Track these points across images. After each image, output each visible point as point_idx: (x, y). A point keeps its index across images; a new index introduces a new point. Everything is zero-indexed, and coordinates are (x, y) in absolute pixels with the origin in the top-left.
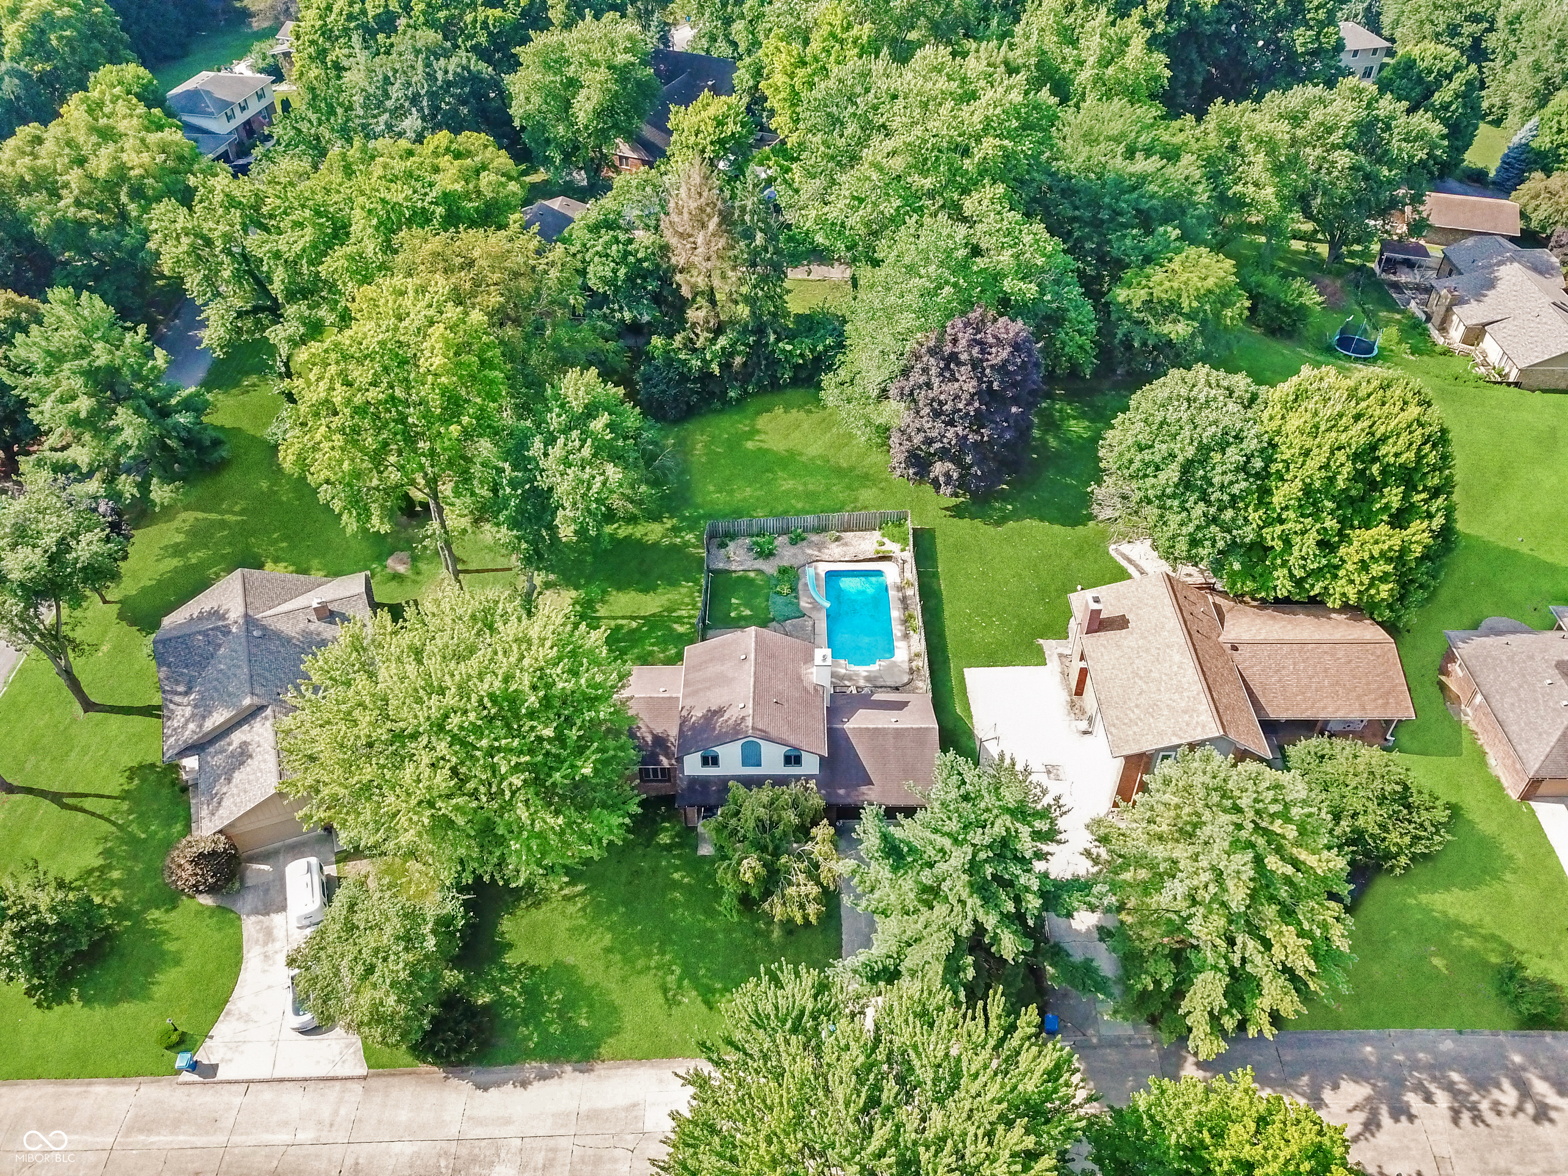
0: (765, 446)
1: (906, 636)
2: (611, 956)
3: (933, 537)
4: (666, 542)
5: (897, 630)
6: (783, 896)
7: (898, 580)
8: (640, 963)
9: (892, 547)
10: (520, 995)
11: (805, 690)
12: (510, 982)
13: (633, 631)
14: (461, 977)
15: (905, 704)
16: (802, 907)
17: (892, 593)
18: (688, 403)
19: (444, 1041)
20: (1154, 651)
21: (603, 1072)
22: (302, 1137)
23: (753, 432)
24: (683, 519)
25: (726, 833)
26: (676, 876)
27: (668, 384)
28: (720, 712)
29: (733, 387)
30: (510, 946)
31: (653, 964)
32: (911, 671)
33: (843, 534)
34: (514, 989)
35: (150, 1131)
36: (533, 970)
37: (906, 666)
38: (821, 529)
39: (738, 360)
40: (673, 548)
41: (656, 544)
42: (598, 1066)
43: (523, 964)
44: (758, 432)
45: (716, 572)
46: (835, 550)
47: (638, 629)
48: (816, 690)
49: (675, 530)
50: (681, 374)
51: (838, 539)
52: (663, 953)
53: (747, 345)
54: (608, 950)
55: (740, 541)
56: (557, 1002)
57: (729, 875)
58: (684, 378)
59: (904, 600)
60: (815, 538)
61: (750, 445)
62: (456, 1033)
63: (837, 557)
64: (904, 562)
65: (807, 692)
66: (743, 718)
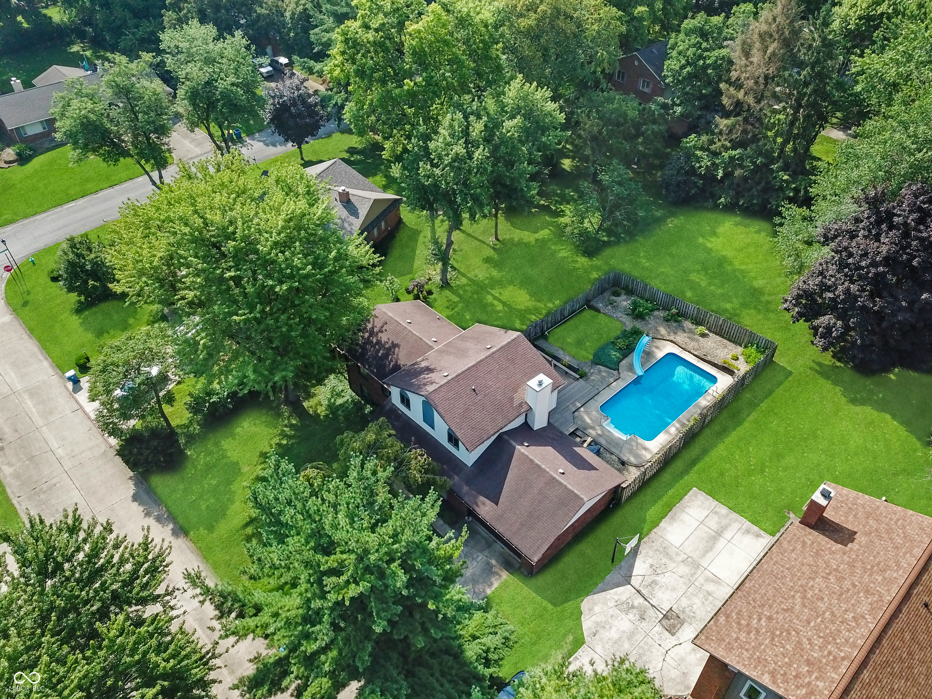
9: (742, 367)
11: (512, 399)
15: (591, 468)
18: (687, 193)
20: (847, 584)
28: (430, 371)
33: (712, 335)
45: (591, 308)
48: (520, 405)
51: (704, 335)
53: (754, 163)
60: (688, 324)
63: (689, 347)
65: (511, 402)
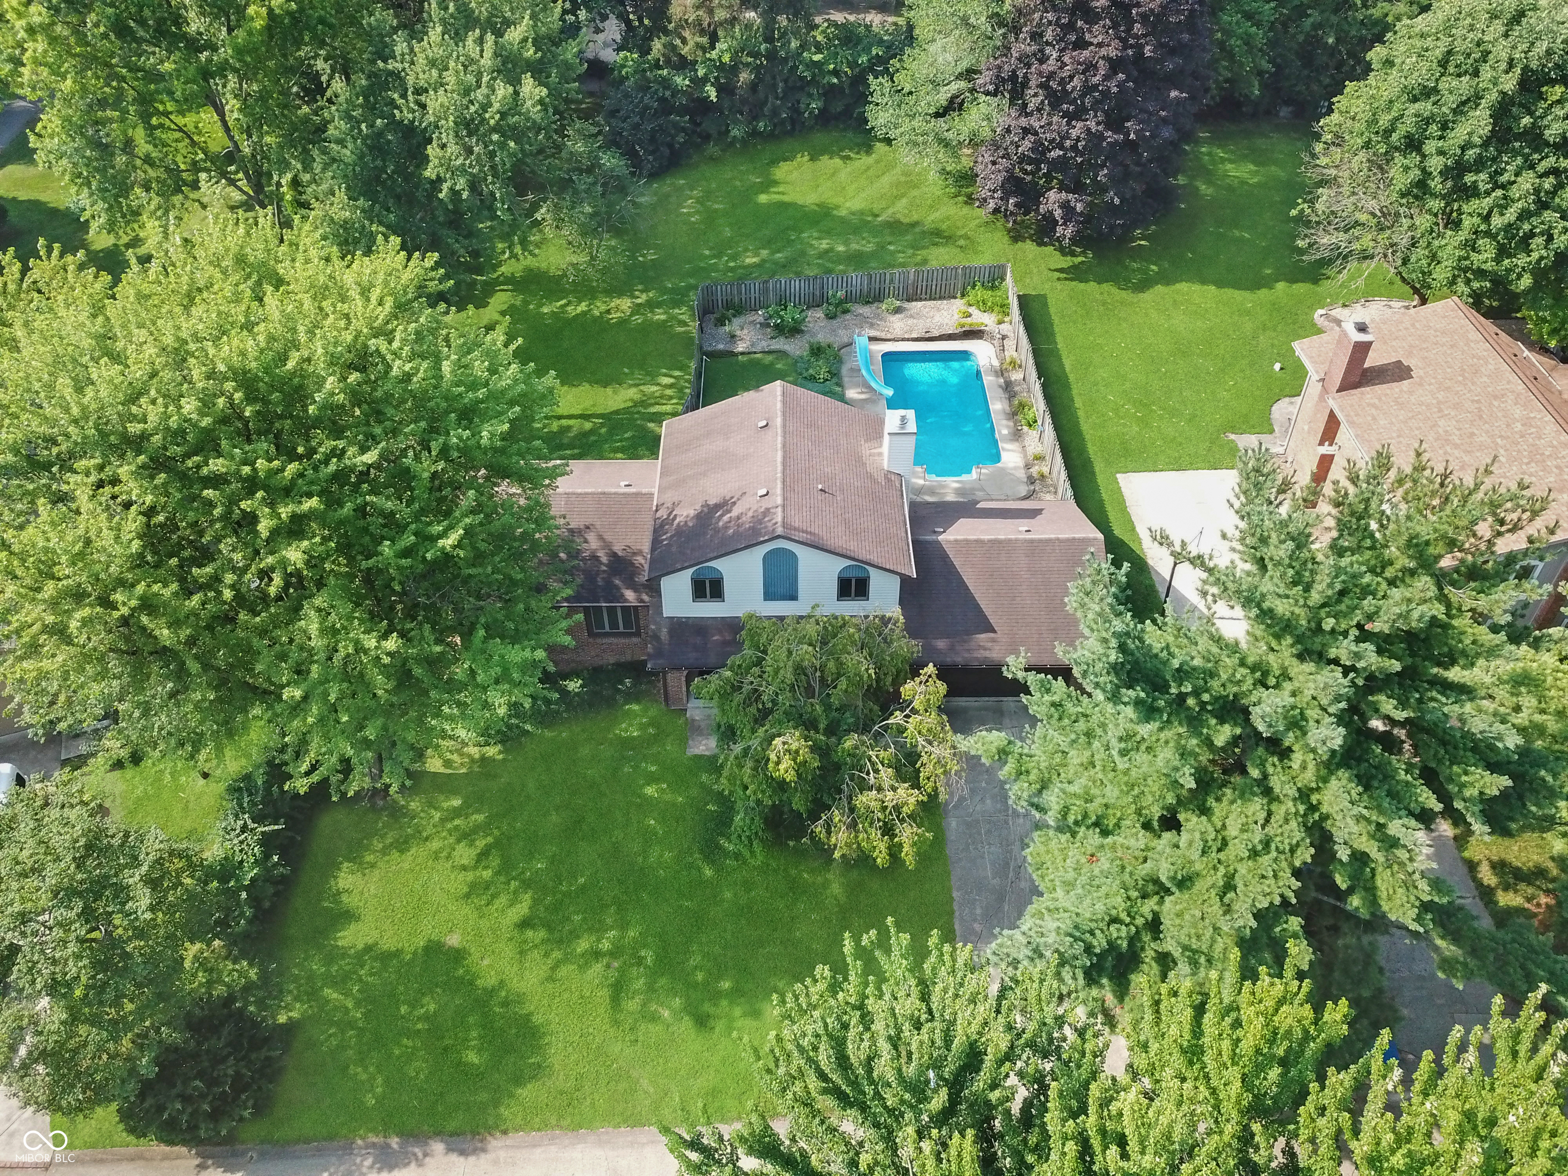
0: (786, 198)
1: (1017, 435)
2: (530, 933)
3: (1045, 304)
4: (638, 319)
5: (1003, 428)
6: (852, 810)
7: (996, 363)
8: (583, 945)
9: (986, 320)
10: (358, 1004)
11: (871, 478)
12: (340, 982)
13: (585, 434)
14: (253, 974)
15: (1038, 512)
16: (888, 830)
17: (988, 380)
18: (670, 146)
19: (186, 1099)
21: (502, 1154)
23: (769, 184)
24: (663, 291)
25: (738, 698)
26: (650, 791)
27: (642, 115)
28: (725, 505)
29: (736, 122)
30: (348, 916)
31: (605, 945)
32: (1031, 480)
33: (906, 305)
34: (347, 994)
36: (387, 957)
37: (1022, 474)
38: (874, 297)
39: (745, 76)
40: (647, 329)
41: (623, 322)
42: (496, 1143)
43: (368, 949)
44: (776, 183)
45: (714, 355)
46: (897, 324)
47: (592, 432)
48: (888, 480)
49: (651, 305)
50: (662, 100)
51: (898, 310)
52: (623, 926)
54: (525, 924)
55: (751, 317)
56: (426, 1018)
57: (747, 770)
58: (666, 108)
59: (1008, 388)
60: (865, 310)
61: (763, 198)
62: (212, 1082)
63: (898, 333)
64: (1004, 338)
65: (875, 481)
66: (767, 511)
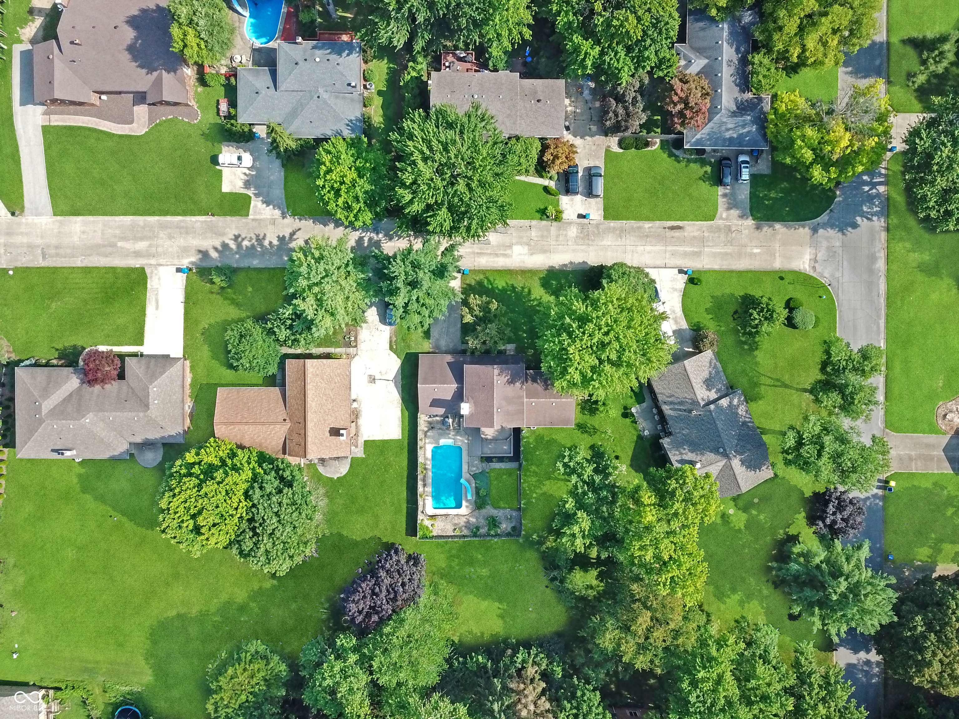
1: (426, 460)
3: (407, 531)
5: (429, 465)
9: (427, 523)
17: (430, 492)
22: (642, 248)
32: (426, 438)
35: (693, 252)
37: (427, 442)
46: (457, 523)
59: (425, 485)
64: (423, 512)
